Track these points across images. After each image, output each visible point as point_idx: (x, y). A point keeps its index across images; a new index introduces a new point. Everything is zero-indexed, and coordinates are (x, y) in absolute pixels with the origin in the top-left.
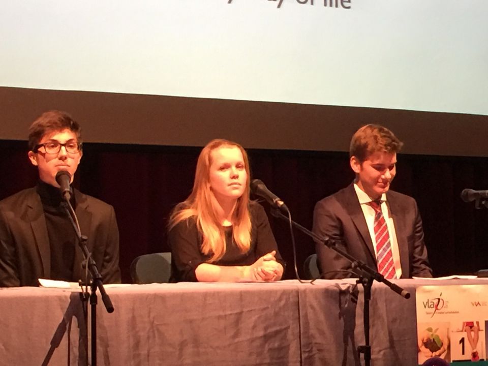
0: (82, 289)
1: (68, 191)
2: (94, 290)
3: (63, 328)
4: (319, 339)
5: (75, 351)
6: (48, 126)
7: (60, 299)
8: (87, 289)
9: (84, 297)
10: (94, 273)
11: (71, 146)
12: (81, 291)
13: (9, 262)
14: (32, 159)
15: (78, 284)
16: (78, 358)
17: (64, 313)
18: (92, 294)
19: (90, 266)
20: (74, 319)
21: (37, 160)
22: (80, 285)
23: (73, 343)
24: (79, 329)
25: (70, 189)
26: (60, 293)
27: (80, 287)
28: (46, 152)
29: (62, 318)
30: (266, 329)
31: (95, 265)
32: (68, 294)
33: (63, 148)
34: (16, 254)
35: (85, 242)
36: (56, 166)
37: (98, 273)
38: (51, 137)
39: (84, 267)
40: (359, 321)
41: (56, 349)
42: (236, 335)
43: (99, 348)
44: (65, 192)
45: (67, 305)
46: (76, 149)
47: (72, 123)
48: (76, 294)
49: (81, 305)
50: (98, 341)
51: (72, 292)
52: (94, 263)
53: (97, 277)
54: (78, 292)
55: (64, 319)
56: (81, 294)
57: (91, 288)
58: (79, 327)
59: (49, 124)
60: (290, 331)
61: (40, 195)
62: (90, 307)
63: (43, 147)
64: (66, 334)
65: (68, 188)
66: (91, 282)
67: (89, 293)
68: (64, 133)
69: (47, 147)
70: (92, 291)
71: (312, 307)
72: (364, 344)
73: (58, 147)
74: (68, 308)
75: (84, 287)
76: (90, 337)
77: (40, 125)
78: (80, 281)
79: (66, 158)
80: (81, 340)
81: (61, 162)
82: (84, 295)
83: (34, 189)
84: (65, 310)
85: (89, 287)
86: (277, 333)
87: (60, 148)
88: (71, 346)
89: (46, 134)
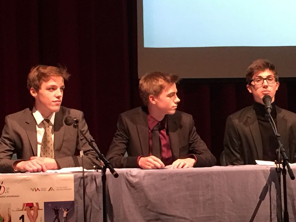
0: (277, 166)
1: (269, 107)
2: (284, 166)
3: (266, 189)
5: (274, 203)
6: (256, 69)
7: (264, 172)
8: (279, 166)
9: (278, 170)
10: (283, 156)
11: (270, 80)
12: (276, 167)
13: (238, 150)
14: (249, 89)
15: (274, 163)
16: (276, 207)
17: (267, 180)
18: (283, 169)
19: (281, 152)
20: (273, 183)
21: (251, 90)
22: (275, 163)
23: (273, 198)
24: (276, 190)
25: (271, 106)
26: (264, 168)
27: (276, 165)
28: (255, 84)
29: (265, 184)
31: (284, 151)
32: (269, 169)
33: (265, 81)
34: (241, 145)
35: (279, 138)
36: (262, 92)
37: (286, 156)
38: (257, 75)
39: (278, 153)
41: (263, 201)
43: (289, 201)
44: (268, 108)
45: (268, 176)
46: (273, 81)
47: (270, 65)
48: (273, 169)
49: (277, 176)
50: (288, 197)
51: (271, 168)
52: (284, 150)
53: (285, 158)
54: (275, 168)
55: (266, 184)
56: (276, 168)
57: (282, 165)
58: (276, 188)
59: (256, 68)
61: (255, 110)
62: (282, 176)
63: (253, 81)
64: (268, 193)
65: (269, 106)
66: (282, 161)
67: (281, 168)
68: (265, 72)
69: (256, 81)
70: (283, 167)
73: (262, 80)
74: (269, 177)
75: (278, 165)
76: (282, 194)
77: (251, 69)
78: (276, 161)
79: (267, 87)
80: (278, 196)
81: (265, 89)
82: (278, 169)
83: (252, 107)
84: (267, 178)
85: (281, 165)
87: (263, 81)
88: (272, 200)
89: (255, 73)
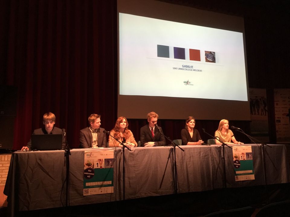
4: (215, 156)
23: (171, 160)
30: (205, 154)
40: (222, 153)
42: (200, 155)
48: (171, 148)
49: (172, 150)
60: (209, 155)
64: (170, 158)
71: (213, 150)
72: (223, 157)
74: (170, 151)
86: (207, 155)
